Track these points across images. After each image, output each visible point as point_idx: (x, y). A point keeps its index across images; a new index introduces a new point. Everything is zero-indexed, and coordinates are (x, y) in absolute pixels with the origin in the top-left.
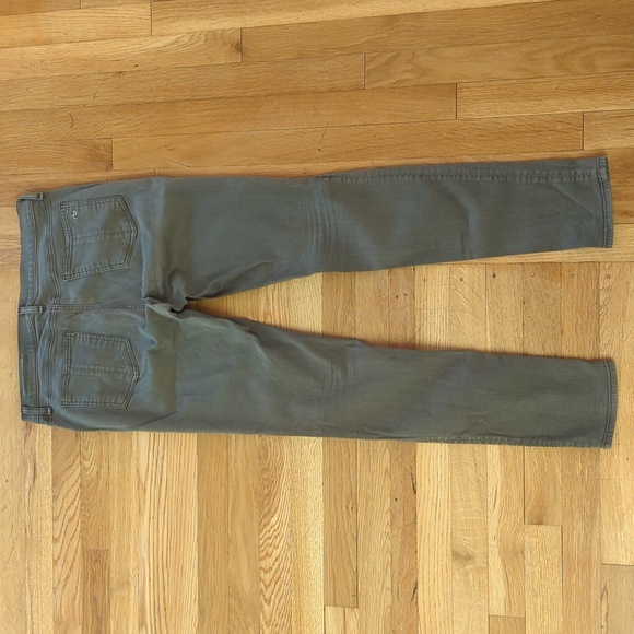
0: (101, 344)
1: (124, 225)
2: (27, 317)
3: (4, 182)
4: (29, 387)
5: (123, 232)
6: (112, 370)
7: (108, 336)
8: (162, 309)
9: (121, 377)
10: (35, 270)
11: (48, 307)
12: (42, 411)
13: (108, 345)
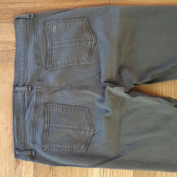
0: (70, 111)
1: (88, 36)
2: (20, 94)
3: (5, 7)
4: (20, 137)
5: (87, 41)
6: (78, 128)
7: (74, 106)
8: (118, 91)
9: (83, 132)
10: (26, 63)
11: (35, 87)
12: (29, 153)
13: (75, 111)
